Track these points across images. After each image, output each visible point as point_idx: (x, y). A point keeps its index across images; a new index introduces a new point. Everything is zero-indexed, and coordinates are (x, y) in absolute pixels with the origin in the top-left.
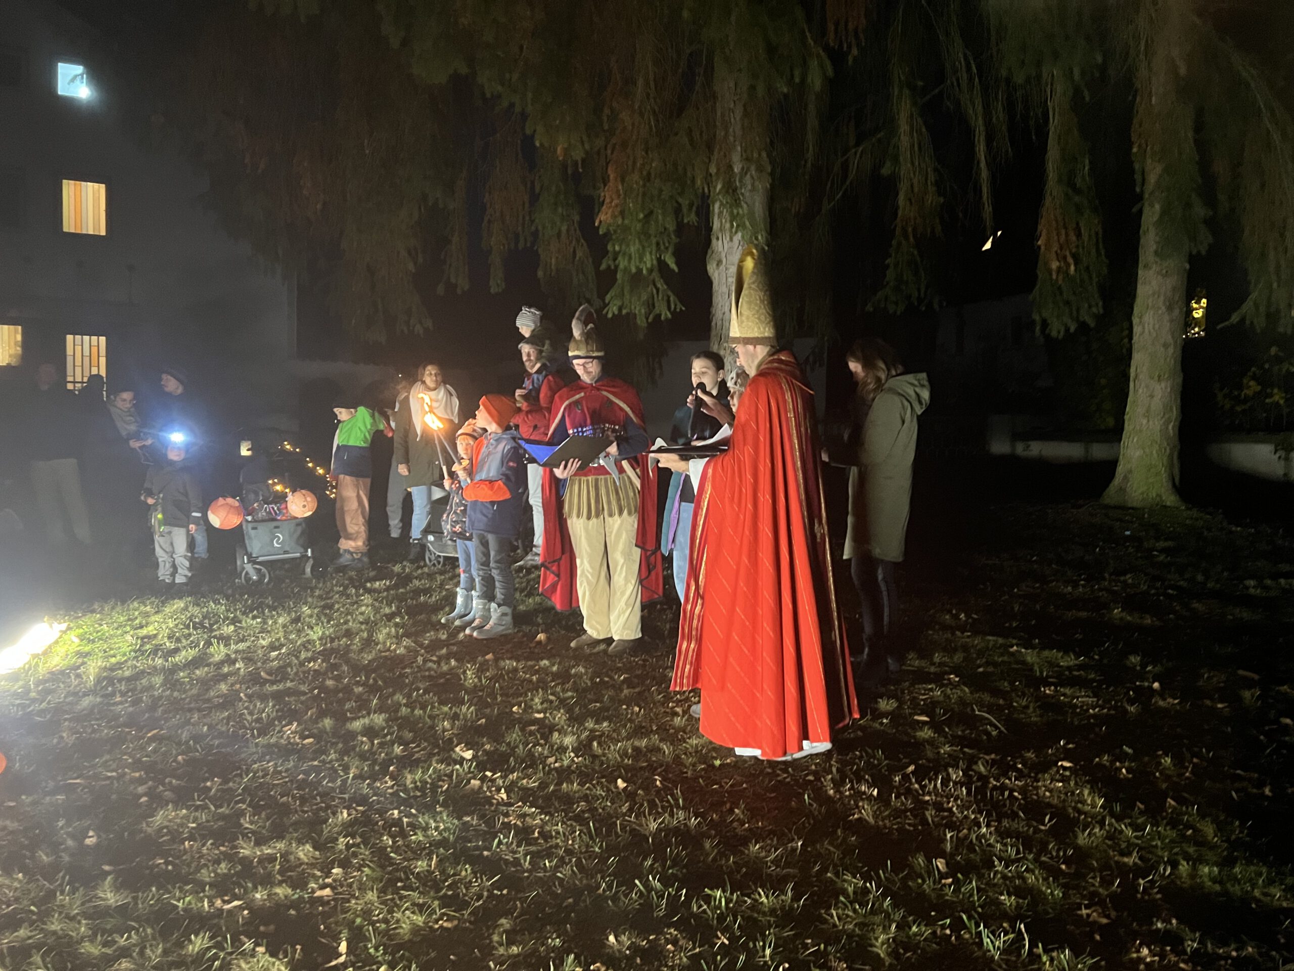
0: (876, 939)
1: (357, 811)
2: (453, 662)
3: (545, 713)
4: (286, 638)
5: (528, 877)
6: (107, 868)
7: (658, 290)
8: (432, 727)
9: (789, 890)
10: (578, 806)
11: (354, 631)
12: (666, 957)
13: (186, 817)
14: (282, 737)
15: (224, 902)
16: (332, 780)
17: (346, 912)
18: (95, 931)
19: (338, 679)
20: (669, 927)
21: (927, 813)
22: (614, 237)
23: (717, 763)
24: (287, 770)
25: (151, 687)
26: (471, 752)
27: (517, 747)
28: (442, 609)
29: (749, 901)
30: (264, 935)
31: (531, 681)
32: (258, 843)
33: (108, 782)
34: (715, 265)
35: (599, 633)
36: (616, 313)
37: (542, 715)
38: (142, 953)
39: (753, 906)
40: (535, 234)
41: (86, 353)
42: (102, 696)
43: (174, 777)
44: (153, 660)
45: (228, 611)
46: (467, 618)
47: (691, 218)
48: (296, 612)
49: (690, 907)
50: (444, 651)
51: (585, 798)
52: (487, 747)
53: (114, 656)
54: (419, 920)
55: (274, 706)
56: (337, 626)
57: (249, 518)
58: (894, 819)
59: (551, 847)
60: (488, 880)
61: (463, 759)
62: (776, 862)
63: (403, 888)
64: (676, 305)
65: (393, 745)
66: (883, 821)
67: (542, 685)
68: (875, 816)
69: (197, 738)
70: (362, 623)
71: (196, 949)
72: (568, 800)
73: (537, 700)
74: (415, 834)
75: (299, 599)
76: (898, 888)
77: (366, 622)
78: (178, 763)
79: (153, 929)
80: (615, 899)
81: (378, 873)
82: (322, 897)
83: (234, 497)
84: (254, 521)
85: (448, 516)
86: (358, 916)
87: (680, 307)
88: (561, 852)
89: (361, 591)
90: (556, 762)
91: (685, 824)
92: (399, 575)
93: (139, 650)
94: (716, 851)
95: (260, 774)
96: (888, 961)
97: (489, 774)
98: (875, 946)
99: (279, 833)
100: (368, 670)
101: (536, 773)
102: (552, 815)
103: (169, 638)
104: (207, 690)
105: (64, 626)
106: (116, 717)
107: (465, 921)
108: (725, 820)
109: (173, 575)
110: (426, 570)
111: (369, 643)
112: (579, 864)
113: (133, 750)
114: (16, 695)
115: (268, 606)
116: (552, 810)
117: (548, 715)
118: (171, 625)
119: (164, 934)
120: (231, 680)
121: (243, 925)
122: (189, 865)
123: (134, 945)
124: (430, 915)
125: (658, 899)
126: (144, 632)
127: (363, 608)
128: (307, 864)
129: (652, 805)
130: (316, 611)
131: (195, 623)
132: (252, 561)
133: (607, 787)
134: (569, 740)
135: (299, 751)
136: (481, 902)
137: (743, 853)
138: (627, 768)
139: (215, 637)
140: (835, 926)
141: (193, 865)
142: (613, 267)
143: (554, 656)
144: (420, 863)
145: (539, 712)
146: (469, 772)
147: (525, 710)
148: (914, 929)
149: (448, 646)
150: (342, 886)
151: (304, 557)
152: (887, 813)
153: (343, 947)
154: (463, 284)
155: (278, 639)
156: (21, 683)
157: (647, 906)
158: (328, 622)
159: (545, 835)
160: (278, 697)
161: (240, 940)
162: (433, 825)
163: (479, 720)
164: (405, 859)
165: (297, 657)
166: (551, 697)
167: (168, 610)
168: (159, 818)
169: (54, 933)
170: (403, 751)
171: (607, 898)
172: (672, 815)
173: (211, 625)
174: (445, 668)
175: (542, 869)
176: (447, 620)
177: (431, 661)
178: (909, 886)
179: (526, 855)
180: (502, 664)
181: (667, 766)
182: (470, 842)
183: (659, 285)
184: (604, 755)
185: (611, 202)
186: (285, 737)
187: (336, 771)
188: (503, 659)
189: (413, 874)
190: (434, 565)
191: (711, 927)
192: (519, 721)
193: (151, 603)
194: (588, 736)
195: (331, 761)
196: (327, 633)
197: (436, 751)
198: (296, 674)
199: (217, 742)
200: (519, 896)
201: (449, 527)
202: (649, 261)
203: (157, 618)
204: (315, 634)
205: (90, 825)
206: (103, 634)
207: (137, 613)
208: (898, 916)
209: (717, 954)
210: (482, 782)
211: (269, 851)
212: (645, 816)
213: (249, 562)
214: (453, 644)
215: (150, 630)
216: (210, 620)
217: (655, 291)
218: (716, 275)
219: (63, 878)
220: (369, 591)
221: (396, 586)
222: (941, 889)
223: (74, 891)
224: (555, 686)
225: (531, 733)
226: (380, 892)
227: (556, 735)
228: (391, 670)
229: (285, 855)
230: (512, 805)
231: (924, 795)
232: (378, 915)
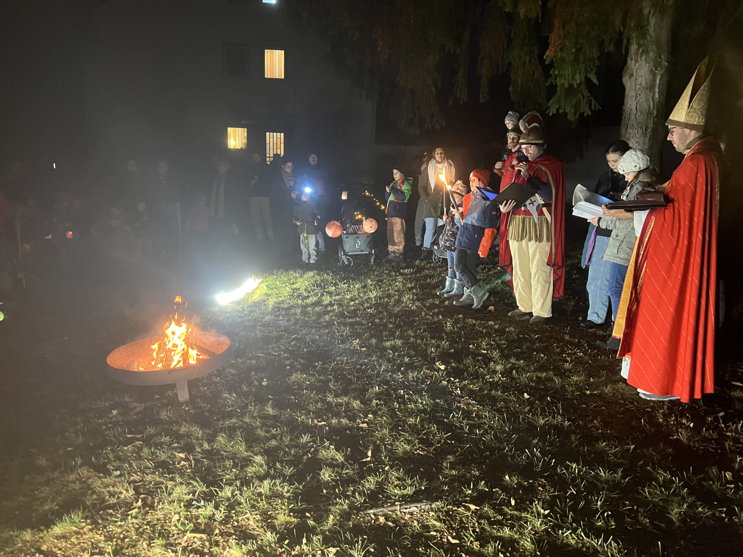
0: (672, 510)
1: (383, 387)
2: (440, 317)
3: (487, 351)
4: (358, 295)
5: (466, 437)
6: (270, 397)
7: (584, 96)
8: (426, 350)
9: (620, 472)
10: (499, 404)
11: (392, 295)
12: (537, 493)
13: (305, 378)
14: (352, 345)
15: (318, 421)
16: (374, 371)
17: (373, 437)
18: (263, 425)
19: (381, 319)
20: (541, 478)
21: (727, 444)
22: (555, 65)
23: (588, 392)
24: (352, 362)
25: (295, 314)
26: (444, 366)
27: (469, 367)
28: (438, 287)
29: (593, 473)
30: (335, 441)
31: (482, 332)
32: (336, 396)
33: (274, 357)
34: (628, 78)
35: (525, 309)
36: (555, 112)
37: (486, 352)
38: (281, 439)
39: (595, 476)
40: (510, 64)
41: (275, 142)
42: (275, 316)
43: (302, 358)
44: (297, 301)
45: (333, 279)
46: (451, 293)
47: (611, 48)
48: (364, 282)
49: (556, 470)
50: (436, 310)
51: (504, 400)
52: (453, 365)
53: (281, 297)
54: (408, 448)
55: (349, 330)
56: (384, 291)
57: (345, 232)
58: (702, 443)
59: (481, 423)
60: (445, 434)
61: (440, 369)
62: (614, 454)
63: (402, 430)
64: (595, 106)
65: (404, 357)
66: (694, 442)
67: (488, 335)
68: (689, 439)
69: (313, 341)
70: (396, 291)
71: (304, 441)
72: (494, 400)
73: (484, 343)
74: (411, 404)
75: (367, 276)
76: (695, 484)
77: (398, 291)
78: (304, 352)
79: (287, 428)
80: (512, 457)
81: (390, 421)
82: (363, 427)
83: (338, 221)
84: (347, 234)
85: (443, 237)
86: (378, 440)
87: (598, 107)
88: (486, 427)
89: (398, 274)
90: (490, 378)
91: (561, 424)
92: (418, 266)
93: (292, 295)
94: (577, 442)
95: (340, 362)
96: (677, 524)
97: (452, 379)
98: (671, 514)
99: (345, 392)
100: (396, 316)
101: (478, 383)
102: (484, 406)
103: (305, 290)
104: (320, 318)
105: (260, 281)
106: (279, 327)
107: (430, 453)
108: (587, 426)
109: (309, 258)
110: (432, 265)
111: (399, 302)
112: (495, 435)
113: (286, 343)
114: (239, 311)
115: (352, 278)
116: (484, 404)
117: (489, 352)
118: (307, 284)
119: (291, 432)
120: (331, 314)
121: (325, 434)
122: (305, 402)
123: (279, 434)
124: (413, 446)
125: (537, 462)
126: (294, 286)
127: (398, 283)
128: (357, 410)
129: (543, 410)
130: (374, 283)
131: (317, 284)
132: (346, 254)
133: (518, 396)
134: (499, 368)
135: (359, 354)
136: (439, 445)
137: (595, 446)
138: (531, 388)
139: (326, 292)
140: (646, 497)
141: (307, 402)
142: (554, 84)
143: (497, 319)
144: (411, 419)
145: (484, 350)
146: (442, 376)
147: (476, 348)
148: (700, 509)
149: (439, 308)
150: (372, 424)
151: (370, 254)
152: (697, 439)
153: (369, 453)
154: (464, 97)
155: (355, 296)
156: (241, 306)
157: (530, 464)
158: (380, 289)
159: (479, 417)
160: (352, 325)
161: (324, 441)
162: (420, 401)
163: (451, 349)
164: (404, 416)
165: (363, 306)
166: (492, 343)
167: (305, 276)
168: (293, 377)
169: (246, 423)
170: (409, 360)
171: (508, 456)
172: (554, 417)
173: (325, 286)
174: (436, 320)
175: (475, 434)
176: (440, 293)
177: (429, 315)
178: (703, 485)
179: (467, 425)
180: (467, 321)
181: (556, 389)
182: (438, 413)
183: (585, 94)
184: (519, 378)
185: (554, 43)
186: (353, 346)
187: (375, 366)
188: (468, 318)
189: (407, 424)
190: (437, 262)
191: (567, 482)
192: (473, 353)
193: (299, 272)
194: (511, 367)
195: (374, 361)
196: (378, 295)
197: (426, 363)
198: (362, 314)
199: (322, 344)
200: (461, 445)
201: (443, 243)
202: (579, 79)
203: (301, 280)
204: (373, 295)
205: (265, 376)
206: (277, 286)
207: (292, 277)
208: (690, 500)
209: (567, 498)
210: (448, 383)
211: (340, 401)
212: (538, 416)
213: (344, 255)
214: (441, 307)
215: (297, 286)
216: (324, 283)
217: (581, 97)
218: (628, 84)
219: (252, 399)
220: (401, 274)
221: (415, 273)
222: (725, 490)
223: (256, 405)
224: (496, 336)
225: (478, 361)
226: (390, 430)
227: (492, 363)
228: (408, 318)
229: (347, 404)
230: (463, 397)
231: (727, 432)
232: (388, 441)
